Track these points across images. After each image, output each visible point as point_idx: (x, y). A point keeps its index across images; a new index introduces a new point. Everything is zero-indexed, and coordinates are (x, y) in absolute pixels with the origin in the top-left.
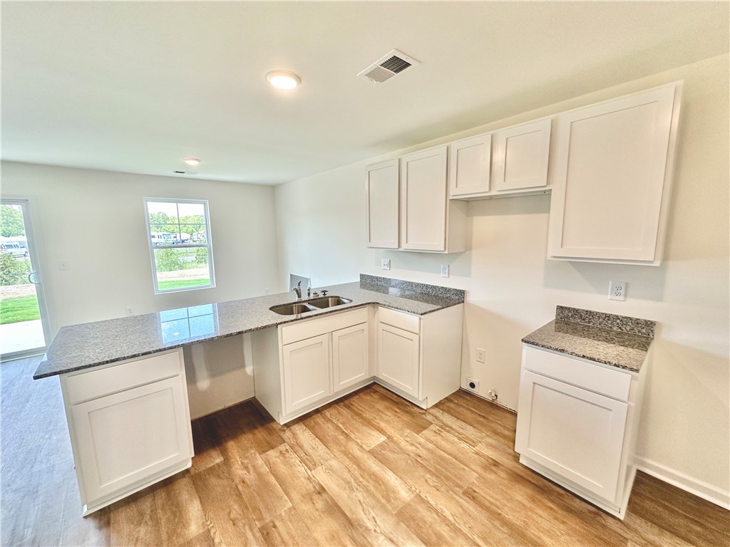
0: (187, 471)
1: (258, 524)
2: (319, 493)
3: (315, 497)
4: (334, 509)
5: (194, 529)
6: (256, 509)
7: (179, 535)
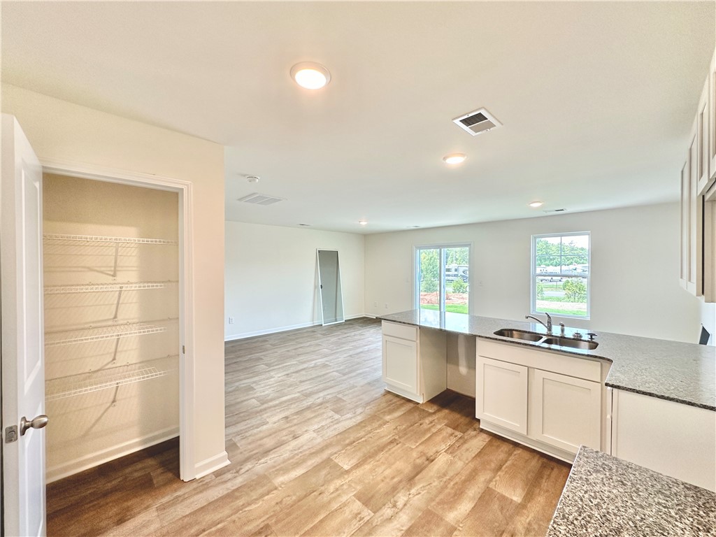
0: (418, 404)
1: (397, 437)
2: (428, 460)
3: (424, 458)
4: (418, 470)
5: (388, 418)
6: (405, 434)
7: (384, 415)
